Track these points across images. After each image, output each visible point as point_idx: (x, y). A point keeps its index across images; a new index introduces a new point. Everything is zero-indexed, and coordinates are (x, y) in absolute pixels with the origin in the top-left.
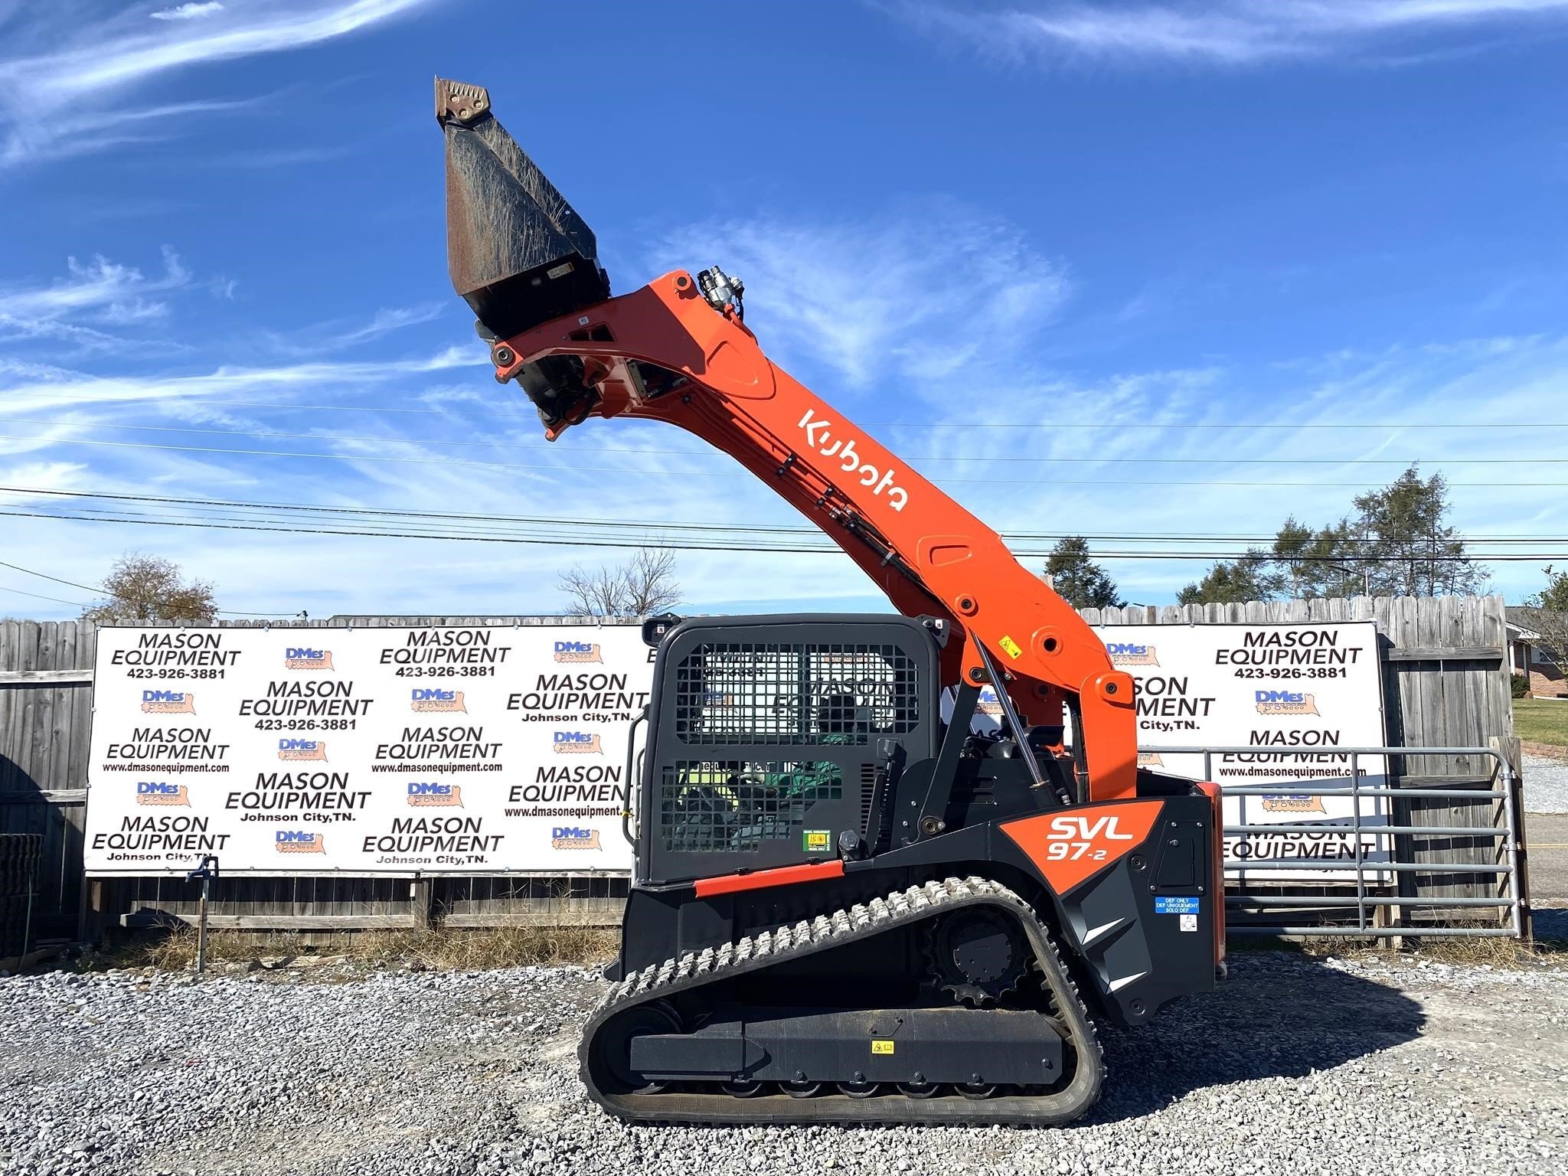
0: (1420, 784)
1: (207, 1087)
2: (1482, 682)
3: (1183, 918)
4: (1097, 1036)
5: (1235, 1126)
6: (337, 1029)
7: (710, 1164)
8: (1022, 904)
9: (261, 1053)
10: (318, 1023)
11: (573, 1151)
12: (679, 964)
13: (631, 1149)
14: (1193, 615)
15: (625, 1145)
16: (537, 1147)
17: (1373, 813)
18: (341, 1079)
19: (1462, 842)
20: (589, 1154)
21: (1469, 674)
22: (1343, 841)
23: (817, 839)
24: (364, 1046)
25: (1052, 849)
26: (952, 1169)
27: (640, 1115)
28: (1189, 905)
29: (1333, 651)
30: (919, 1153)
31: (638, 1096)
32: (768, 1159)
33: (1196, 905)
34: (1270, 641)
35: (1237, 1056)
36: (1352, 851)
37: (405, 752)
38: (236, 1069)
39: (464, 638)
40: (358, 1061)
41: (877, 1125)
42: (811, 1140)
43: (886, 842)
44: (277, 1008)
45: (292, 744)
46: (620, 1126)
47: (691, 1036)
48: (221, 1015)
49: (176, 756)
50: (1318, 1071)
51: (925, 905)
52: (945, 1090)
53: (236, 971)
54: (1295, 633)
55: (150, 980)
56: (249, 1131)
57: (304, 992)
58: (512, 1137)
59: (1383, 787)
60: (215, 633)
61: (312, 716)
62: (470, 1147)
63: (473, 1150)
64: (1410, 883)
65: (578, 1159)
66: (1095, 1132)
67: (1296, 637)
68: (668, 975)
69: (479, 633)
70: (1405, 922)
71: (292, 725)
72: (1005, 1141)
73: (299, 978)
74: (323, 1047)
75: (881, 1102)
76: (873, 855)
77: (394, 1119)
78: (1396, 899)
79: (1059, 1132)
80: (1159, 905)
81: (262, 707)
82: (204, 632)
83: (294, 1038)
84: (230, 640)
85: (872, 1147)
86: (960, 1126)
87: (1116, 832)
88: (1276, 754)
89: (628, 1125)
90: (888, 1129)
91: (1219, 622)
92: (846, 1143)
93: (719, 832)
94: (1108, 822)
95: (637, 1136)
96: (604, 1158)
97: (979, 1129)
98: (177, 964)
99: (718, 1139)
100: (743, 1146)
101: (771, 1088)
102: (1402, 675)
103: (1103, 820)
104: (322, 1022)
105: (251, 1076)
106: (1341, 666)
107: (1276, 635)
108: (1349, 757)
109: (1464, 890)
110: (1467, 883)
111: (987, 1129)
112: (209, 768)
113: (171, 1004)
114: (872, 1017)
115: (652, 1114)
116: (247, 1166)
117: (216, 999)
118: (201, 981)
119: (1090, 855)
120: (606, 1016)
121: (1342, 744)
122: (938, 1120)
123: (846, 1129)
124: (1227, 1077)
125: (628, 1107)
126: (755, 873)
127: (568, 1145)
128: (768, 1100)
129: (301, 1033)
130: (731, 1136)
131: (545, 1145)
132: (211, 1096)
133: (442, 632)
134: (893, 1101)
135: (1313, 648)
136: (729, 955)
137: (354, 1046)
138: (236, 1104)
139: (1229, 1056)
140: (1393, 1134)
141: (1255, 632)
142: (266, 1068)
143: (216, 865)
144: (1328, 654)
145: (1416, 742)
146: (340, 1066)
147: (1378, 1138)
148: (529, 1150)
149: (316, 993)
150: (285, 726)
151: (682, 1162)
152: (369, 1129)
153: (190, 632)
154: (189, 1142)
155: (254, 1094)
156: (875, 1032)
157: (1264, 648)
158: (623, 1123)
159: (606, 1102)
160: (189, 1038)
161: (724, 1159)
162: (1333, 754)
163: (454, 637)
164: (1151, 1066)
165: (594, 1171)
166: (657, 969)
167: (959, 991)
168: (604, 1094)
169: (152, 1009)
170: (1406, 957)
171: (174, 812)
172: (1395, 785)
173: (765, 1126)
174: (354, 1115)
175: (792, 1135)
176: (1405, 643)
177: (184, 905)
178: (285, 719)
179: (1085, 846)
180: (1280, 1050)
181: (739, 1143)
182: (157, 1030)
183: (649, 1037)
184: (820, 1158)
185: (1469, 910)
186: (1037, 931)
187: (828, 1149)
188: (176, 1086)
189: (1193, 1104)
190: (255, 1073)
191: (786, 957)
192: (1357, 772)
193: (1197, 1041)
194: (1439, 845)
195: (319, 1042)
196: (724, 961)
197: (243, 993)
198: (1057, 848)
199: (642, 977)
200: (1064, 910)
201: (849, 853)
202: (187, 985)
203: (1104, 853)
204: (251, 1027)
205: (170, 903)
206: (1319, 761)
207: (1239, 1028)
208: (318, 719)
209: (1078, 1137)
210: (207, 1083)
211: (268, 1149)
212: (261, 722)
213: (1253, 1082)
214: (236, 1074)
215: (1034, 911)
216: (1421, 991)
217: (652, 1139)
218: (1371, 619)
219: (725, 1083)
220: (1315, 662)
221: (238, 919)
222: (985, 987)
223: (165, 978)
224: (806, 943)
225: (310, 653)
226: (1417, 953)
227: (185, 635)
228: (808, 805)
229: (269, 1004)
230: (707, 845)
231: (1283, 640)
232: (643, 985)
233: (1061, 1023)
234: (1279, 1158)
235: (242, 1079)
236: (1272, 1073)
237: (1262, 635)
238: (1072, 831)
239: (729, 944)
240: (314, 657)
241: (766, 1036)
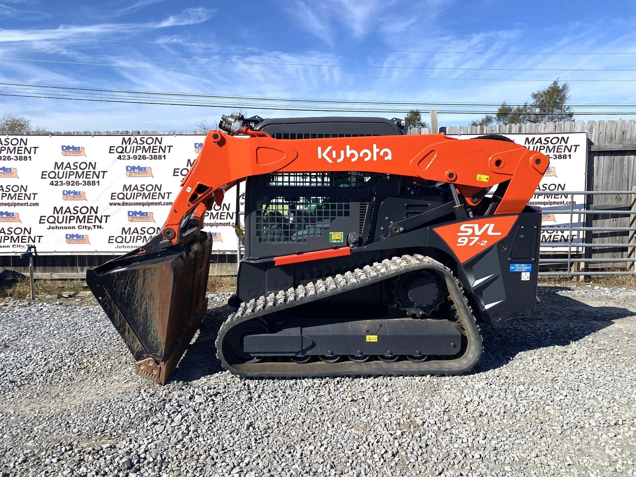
0: (599, 208)
1: (26, 362)
2: (631, 161)
3: (523, 274)
4: (480, 333)
5: (544, 372)
6: (96, 329)
7: (287, 400)
8: (446, 269)
9: (56, 342)
10: (86, 326)
11: (216, 395)
12: (267, 298)
13: (246, 393)
14: (501, 130)
15: (243, 390)
16: (197, 394)
17: (577, 221)
18: (96, 356)
19: (614, 234)
20: (224, 396)
21: (626, 157)
22: (562, 234)
23: (337, 237)
24: (109, 338)
25: (459, 240)
26: (412, 401)
27: (249, 374)
28: (526, 268)
29: (566, 146)
30: (393, 391)
31: (248, 364)
32: (317, 397)
33: (530, 268)
34: (537, 142)
35: (533, 336)
36: (566, 238)
37: (125, 197)
38: (42, 352)
39: (150, 141)
40: (104, 346)
41: (369, 376)
42: (337, 385)
43: (372, 239)
44: (67, 318)
45: (69, 192)
46: (239, 380)
47: (274, 335)
48: (38, 322)
50: (573, 342)
51: (396, 270)
52: (402, 358)
53: (51, 299)
54: (549, 138)
55: (7, 304)
56: (46, 386)
57: (80, 310)
58: (184, 388)
59: (583, 210)
60: (24, 138)
61: (78, 179)
62: (161, 394)
63: (163, 396)
64: (590, 252)
65: (219, 400)
66: (477, 377)
67: (549, 140)
68: (262, 305)
69: (157, 138)
70: (586, 269)
71: (68, 183)
72: (435, 383)
73: (80, 302)
74: (88, 339)
75: (370, 365)
76: (366, 244)
77: (122, 378)
78: (584, 259)
79: (459, 378)
80: (512, 268)
81: (52, 175)
82: (19, 137)
83: (74, 334)
84: (32, 141)
85: (369, 388)
86: (410, 376)
87: (492, 232)
88: (535, 194)
89: (244, 379)
90: (375, 378)
91: (513, 133)
92: (354, 386)
93: (286, 233)
94: (488, 227)
95: (249, 386)
96: (232, 399)
97: (420, 377)
98: (22, 296)
99: (290, 386)
100: (303, 390)
101: (315, 358)
102: (595, 158)
103: (487, 225)
104: (88, 325)
105: (49, 355)
106: (570, 153)
107: (540, 139)
108: (569, 196)
109: (613, 255)
110: (614, 252)
111: (424, 377)
112: (29, 204)
113: (14, 317)
114: (365, 324)
115: (256, 374)
116: (42, 408)
117: (37, 314)
118: (33, 304)
119: (479, 243)
120: (231, 327)
121: (567, 190)
122: (400, 374)
123: (353, 378)
124: (532, 346)
125: (243, 371)
126: (305, 254)
127: (213, 392)
128: (315, 365)
129: (78, 331)
130: (296, 383)
131: (201, 392)
132: (28, 366)
133: (138, 138)
134: (376, 364)
135: (557, 145)
136: (293, 295)
137: (104, 338)
138: (40, 371)
139: (529, 335)
140: (623, 375)
141: (530, 137)
142: (58, 350)
143: (35, 250)
144: (563, 148)
145: (599, 189)
146: (96, 349)
147: (616, 378)
148: (193, 396)
149: (86, 310)
150: (65, 184)
151: (273, 400)
152: (109, 384)
153: (11, 137)
154: (14, 393)
155: (50, 366)
156: (368, 331)
157: (534, 145)
158: (241, 378)
159: (231, 368)
160: (21, 335)
161: (294, 397)
162: (562, 194)
163: (145, 140)
164: (494, 341)
165: (227, 407)
166: (256, 301)
167: (409, 312)
168: (230, 365)
169: (4, 320)
170: (587, 285)
171: (14, 225)
172: (588, 209)
173: (313, 378)
174: (102, 376)
175: (327, 383)
176: (598, 141)
177: (24, 269)
178: (64, 180)
179: (477, 239)
180: (551, 331)
181: (301, 388)
182: (5, 331)
183: (253, 336)
184: (344, 396)
185: (615, 264)
186: (453, 281)
187: (346, 390)
188: (10, 361)
189: (520, 361)
190: (52, 353)
191: (324, 296)
192: (573, 203)
193: (511, 327)
194: (603, 235)
195: (86, 336)
196: (291, 298)
197: (51, 311)
198: (462, 240)
199: (248, 305)
200: (464, 270)
201: (353, 243)
202: (25, 306)
203: (486, 242)
204: (53, 328)
205: (17, 268)
206: (555, 198)
207: (528, 320)
208: (81, 180)
209: (470, 380)
210: (26, 359)
211: (55, 397)
212: (52, 182)
213: (544, 348)
214: (42, 354)
215: (452, 272)
216: (602, 301)
217: (256, 387)
218: (585, 131)
219: (292, 357)
220: (557, 152)
221: (51, 274)
222: (423, 309)
223: (15, 303)
224: (334, 289)
225: (73, 147)
226: (591, 283)
227: (9, 139)
228: (333, 219)
229: (63, 316)
230: (279, 240)
231: (543, 141)
232: (249, 311)
233: (460, 326)
234: (572, 390)
235: (45, 357)
236: (552, 343)
237: (534, 139)
238: (470, 231)
239: (292, 289)
240: (76, 150)
241: (313, 334)
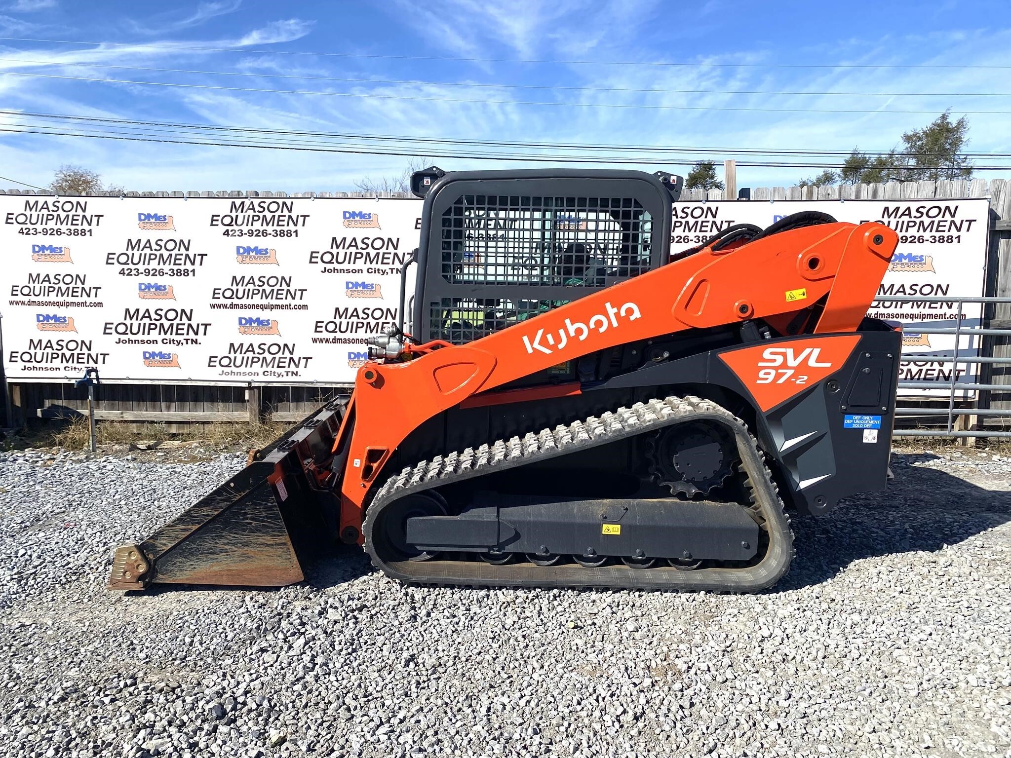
0: (1006, 326)
3: (866, 432)
14: (842, 194)
17: (967, 347)
22: (941, 368)
25: (761, 375)
28: (872, 422)
29: (953, 222)
34: (903, 214)
36: (947, 375)
37: (234, 294)
39: (273, 207)
45: (149, 287)
49: (62, 295)
54: (924, 207)
59: (977, 328)
64: (986, 398)
67: (924, 211)
69: (284, 203)
70: (980, 427)
78: (976, 410)
80: (847, 421)
81: (123, 259)
84: (94, 206)
87: (817, 361)
88: (897, 301)
91: (862, 199)
94: (811, 352)
102: (1002, 242)
103: (807, 351)
106: (958, 234)
107: (909, 208)
108: (955, 305)
112: (88, 304)
119: (794, 379)
121: (949, 295)
133: (256, 202)
135: (936, 220)
144: (948, 224)
145: (1006, 294)
150: (142, 273)
157: (897, 219)
162: (942, 302)
163: (265, 206)
170: (980, 452)
172: (987, 326)
178: (141, 267)
179: (790, 373)
192: (962, 316)
198: (766, 374)
203: (805, 378)
206: (930, 307)
212: (123, 270)
218: (987, 196)
220: (937, 231)
221: (121, 413)
225: (156, 217)
226: (987, 449)
231: (913, 213)
237: (898, 209)
238: (779, 360)
240: (161, 220)
